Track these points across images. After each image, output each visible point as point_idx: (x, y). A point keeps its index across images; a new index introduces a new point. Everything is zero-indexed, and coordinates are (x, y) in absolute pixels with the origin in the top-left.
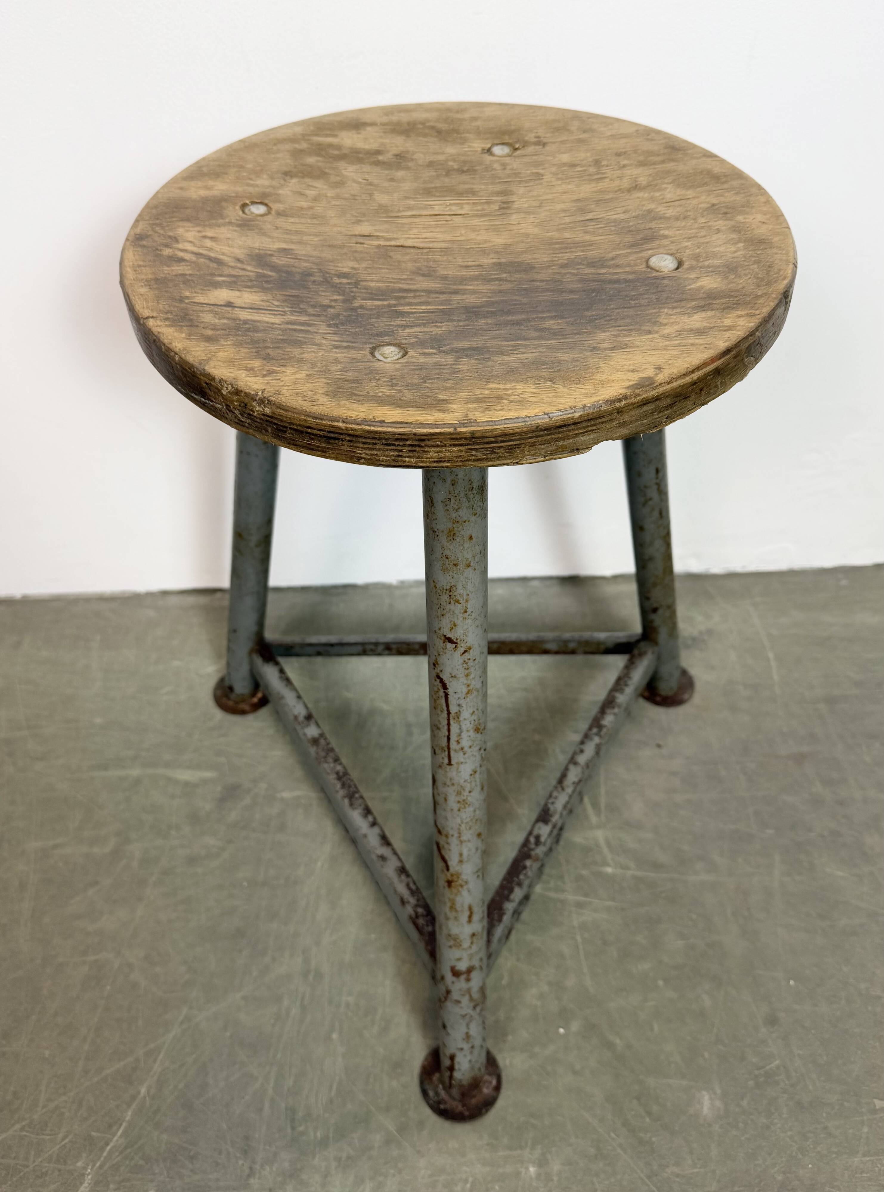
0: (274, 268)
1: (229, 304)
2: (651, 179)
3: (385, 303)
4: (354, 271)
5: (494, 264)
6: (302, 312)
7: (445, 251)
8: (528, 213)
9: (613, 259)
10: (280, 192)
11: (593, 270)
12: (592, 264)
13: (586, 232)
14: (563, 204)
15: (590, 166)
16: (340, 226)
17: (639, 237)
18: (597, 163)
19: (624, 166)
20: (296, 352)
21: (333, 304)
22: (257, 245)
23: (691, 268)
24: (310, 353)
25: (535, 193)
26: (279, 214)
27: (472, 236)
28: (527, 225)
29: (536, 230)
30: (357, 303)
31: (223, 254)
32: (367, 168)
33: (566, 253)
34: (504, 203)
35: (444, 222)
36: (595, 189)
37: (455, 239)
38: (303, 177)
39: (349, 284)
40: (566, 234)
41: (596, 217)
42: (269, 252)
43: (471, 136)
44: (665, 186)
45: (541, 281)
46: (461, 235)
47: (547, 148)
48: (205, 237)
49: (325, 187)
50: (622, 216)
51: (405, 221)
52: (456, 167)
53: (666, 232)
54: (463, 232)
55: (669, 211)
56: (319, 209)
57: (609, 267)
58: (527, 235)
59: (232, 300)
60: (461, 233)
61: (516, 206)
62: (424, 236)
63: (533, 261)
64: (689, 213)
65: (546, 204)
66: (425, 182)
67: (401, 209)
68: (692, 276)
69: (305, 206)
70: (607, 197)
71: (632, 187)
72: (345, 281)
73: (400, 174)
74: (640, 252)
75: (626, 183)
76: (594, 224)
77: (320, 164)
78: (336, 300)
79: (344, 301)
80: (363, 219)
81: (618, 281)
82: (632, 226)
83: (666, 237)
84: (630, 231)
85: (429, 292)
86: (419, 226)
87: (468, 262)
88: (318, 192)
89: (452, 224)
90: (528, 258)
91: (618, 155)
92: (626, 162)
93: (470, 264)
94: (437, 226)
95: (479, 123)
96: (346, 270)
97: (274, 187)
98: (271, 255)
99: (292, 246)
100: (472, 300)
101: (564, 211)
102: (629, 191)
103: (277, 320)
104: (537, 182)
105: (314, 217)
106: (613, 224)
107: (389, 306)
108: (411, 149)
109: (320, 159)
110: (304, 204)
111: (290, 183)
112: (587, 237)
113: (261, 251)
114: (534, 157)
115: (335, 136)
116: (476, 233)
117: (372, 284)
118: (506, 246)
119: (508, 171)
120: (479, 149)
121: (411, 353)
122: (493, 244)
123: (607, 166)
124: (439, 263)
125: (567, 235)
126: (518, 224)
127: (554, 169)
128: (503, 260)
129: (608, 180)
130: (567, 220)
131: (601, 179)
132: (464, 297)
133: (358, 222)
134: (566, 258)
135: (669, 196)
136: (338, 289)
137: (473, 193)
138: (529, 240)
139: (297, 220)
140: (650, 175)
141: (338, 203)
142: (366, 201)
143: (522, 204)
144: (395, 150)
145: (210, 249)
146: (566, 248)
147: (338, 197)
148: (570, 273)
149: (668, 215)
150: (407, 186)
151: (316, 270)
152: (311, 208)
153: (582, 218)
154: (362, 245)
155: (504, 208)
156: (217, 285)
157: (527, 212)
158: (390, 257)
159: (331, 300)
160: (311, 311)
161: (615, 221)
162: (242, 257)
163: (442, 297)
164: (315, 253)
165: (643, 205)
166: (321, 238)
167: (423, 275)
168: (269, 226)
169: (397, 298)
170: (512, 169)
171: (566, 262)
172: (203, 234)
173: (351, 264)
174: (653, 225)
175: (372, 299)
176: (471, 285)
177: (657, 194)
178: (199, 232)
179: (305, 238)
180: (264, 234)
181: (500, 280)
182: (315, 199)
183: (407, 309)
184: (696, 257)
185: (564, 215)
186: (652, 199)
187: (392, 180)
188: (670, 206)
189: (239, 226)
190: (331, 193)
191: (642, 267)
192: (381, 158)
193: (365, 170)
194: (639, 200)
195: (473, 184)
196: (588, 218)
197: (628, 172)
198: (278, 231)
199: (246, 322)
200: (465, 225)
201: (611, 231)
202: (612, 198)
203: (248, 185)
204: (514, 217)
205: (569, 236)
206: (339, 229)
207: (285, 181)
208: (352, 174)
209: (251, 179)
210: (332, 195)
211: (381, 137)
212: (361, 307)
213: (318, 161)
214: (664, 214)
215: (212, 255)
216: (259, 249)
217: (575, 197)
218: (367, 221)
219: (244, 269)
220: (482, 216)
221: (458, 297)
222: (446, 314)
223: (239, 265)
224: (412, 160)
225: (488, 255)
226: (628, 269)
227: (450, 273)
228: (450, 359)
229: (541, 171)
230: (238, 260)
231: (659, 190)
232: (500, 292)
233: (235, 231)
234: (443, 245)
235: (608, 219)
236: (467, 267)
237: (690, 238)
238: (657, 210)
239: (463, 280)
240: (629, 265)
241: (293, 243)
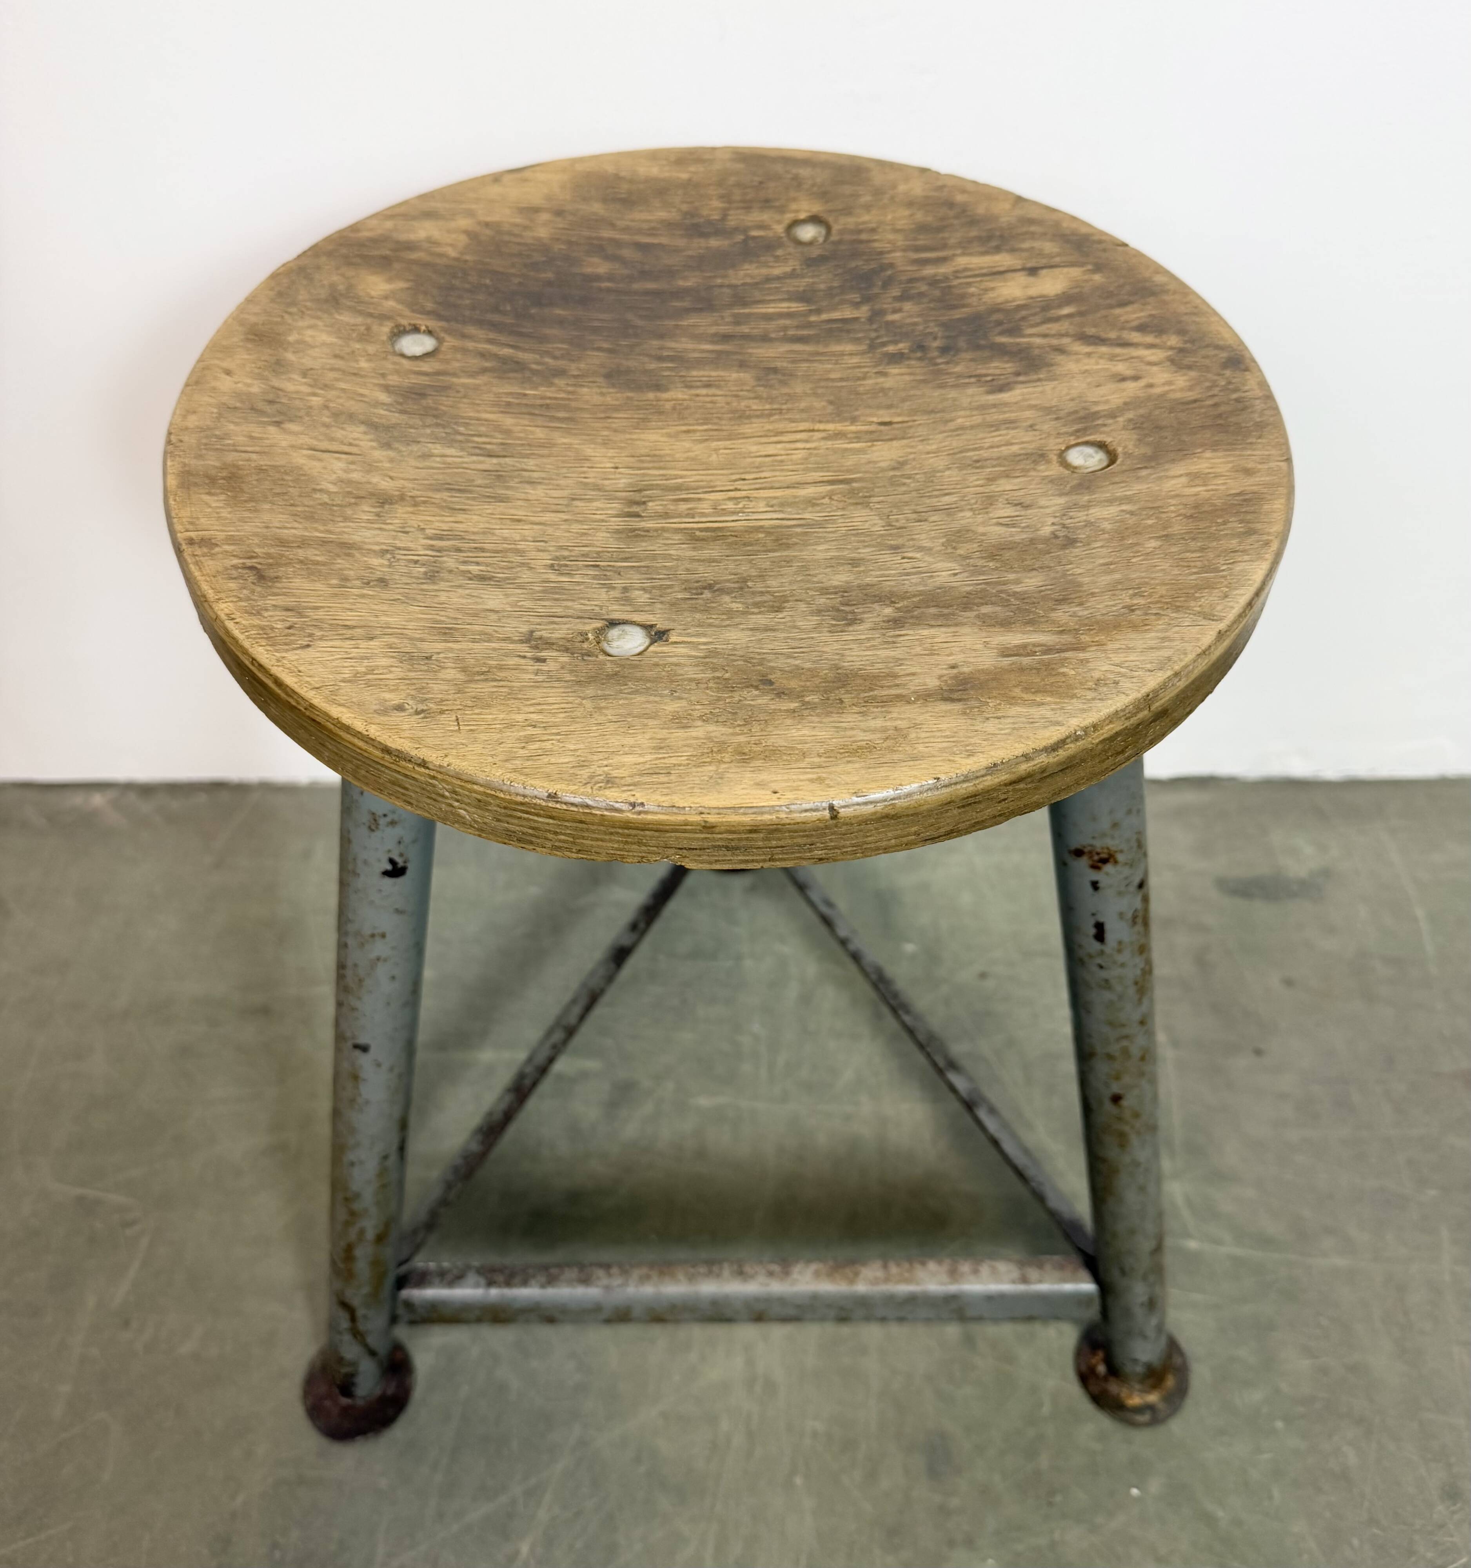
0: (1002, 351)
1: (1033, 271)
2: (349, 512)
3: (824, 317)
4: (880, 368)
5: (666, 390)
6: (933, 282)
7: (742, 416)
8: (598, 488)
9: (484, 371)
10: (1062, 500)
11: (521, 355)
12: (519, 367)
13: (508, 432)
14: (530, 497)
15: (450, 571)
16: (928, 453)
17: (429, 402)
18: (432, 576)
19: (384, 552)
20: (920, 216)
21: (897, 305)
22: (1049, 386)
23: (383, 317)
24: (901, 217)
25: (576, 527)
26: (1040, 456)
27: (698, 450)
28: (601, 463)
29: (589, 451)
30: (863, 312)
31: (1089, 355)
32: (913, 584)
33: (550, 398)
34: (637, 515)
35: (747, 476)
36: (461, 517)
37: (728, 443)
38: (1032, 541)
39: (884, 344)
40: (541, 436)
41: (481, 458)
42: (1021, 378)
43: (691, 672)
44: (332, 488)
45: (599, 349)
46: (716, 450)
47: (524, 629)
48: (1136, 378)
49: (981, 529)
50: (437, 449)
51: (817, 476)
52: (727, 598)
53: (383, 397)
54: (714, 457)
55: (356, 435)
56: (975, 479)
57: (496, 356)
58: (606, 443)
59: (1031, 279)
60: (718, 455)
61: (616, 506)
62: (779, 446)
63: (604, 390)
64: (327, 420)
65: (561, 502)
66: (788, 561)
67: (826, 501)
68: (391, 303)
69: (1002, 481)
70: (445, 495)
71: (391, 504)
72: (891, 349)
73: (841, 578)
74: (438, 373)
75: (401, 512)
76: (488, 447)
77: (1011, 576)
78: (895, 311)
79: (882, 313)
80: (891, 473)
81: (494, 326)
82: (429, 426)
83: (387, 388)
84: (435, 416)
85: (765, 339)
86: (790, 467)
87: (707, 395)
88: (991, 515)
89: (732, 474)
90: (613, 397)
91: (383, 582)
92: (375, 561)
93: (704, 391)
94: (759, 468)
95: (672, 707)
96: (894, 370)
97: (1076, 506)
98: (1018, 374)
99: (992, 398)
100: (703, 323)
101: (532, 483)
102: (402, 498)
103: (962, 261)
104: (566, 553)
105: (978, 464)
106: (459, 438)
107: (818, 311)
108: (825, 636)
109: (1018, 589)
110: (1005, 485)
111: (1053, 524)
112: (508, 421)
113: (1035, 377)
114: (559, 611)
115: (1006, 652)
116: (691, 454)
117: (849, 348)
118: (642, 424)
119: (619, 582)
120: (673, 638)
121: (780, 229)
122: (664, 431)
123: (416, 562)
124: (752, 395)
125: (540, 434)
126: (617, 468)
127: (526, 576)
128: (651, 395)
129: (428, 532)
130: (531, 463)
131: (440, 538)
132: (713, 330)
133: (900, 465)
134: (553, 389)
135: (338, 465)
136: (897, 332)
137: (694, 538)
138: (605, 433)
139: (1005, 451)
140: (346, 519)
141: (947, 499)
142: (895, 511)
143: (602, 509)
144: (861, 631)
145: (1112, 358)
146: (548, 406)
147: (949, 511)
148: (555, 358)
149: (362, 428)
150: (821, 552)
151: (939, 361)
152: (991, 480)
153: (502, 460)
154: (880, 420)
155: (638, 503)
156: (1066, 299)
157: (599, 490)
158: (831, 403)
159: (900, 310)
160: (924, 288)
161: (451, 443)
162: (1060, 358)
163: (745, 329)
164: (953, 394)
165: (391, 460)
166: (951, 425)
167: (775, 370)
168: (1045, 427)
169: (810, 325)
170: (611, 588)
171: (556, 381)
172: (1142, 383)
173: (888, 382)
174: (395, 418)
175: (844, 321)
176: (703, 351)
177: (355, 476)
178: (1151, 386)
179: (978, 419)
180: (1048, 410)
181: (660, 359)
182: (989, 501)
183: (795, 307)
184: (366, 336)
185: (535, 475)
186: (370, 467)
187: (854, 563)
188: (350, 444)
189: (1095, 415)
190: (965, 518)
191: (450, 341)
192: (888, 611)
193: (915, 579)
194: (392, 474)
195: (692, 560)
196: (495, 461)
197: (383, 539)
198: (1029, 423)
199: (998, 250)
200: (710, 472)
201: (466, 425)
202: (438, 490)
203: (1128, 499)
204: (623, 482)
205: (538, 430)
206: (929, 448)
207: (1064, 526)
208: (940, 565)
209: (1132, 513)
210: (961, 514)
211: (899, 661)
212: (857, 305)
213: (1017, 582)
214: (365, 433)
215: (1104, 349)
216: (1039, 380)
217: (501, 507)
218: (883, 470)
219: (1045, 336)
220: (678, 488)
221: (724, 329)
222: (740, 298)
223: (1055, 342)
224: (819, 612)
225: (674, 408)
226: (470, 345)
227: (735, 375)
228: (735, 218)
229: (553, 577)
230: (1060, 350)
231: (350, 482)
232: (662, 337)
233: (1096, 403)
234: (746, 429)
235: (462, 449)
236: (708, 386)
237: (355, 374)
238: (374, 444)
239: (718, 360)
240: (465, 351)
241: (994, 406)
